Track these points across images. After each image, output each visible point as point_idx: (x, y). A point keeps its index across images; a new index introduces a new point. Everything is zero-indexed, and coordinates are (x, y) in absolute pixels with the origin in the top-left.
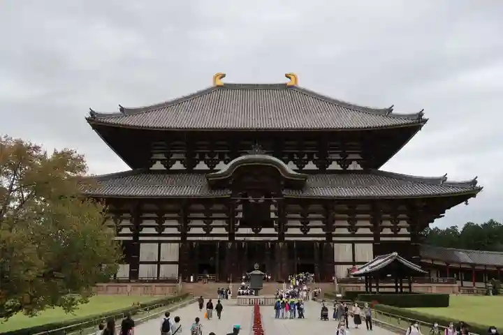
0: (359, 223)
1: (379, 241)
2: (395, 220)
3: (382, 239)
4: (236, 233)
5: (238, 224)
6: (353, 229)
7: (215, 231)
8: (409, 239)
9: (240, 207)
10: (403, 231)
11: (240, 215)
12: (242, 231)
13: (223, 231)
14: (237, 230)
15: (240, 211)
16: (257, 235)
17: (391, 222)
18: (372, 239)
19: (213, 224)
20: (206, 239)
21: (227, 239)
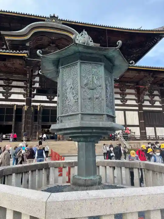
0: (128, 97)
1: (142, 110)
2: (152, 95)
3: (144, 108)
4: (33, 99)
5: (35, 92)
6: (124, 100)
7: (13, 97)
8: (161, 109)
9: (37, 79)
10: (157, 104)
11: (37, 85)
12: (37, 98)
13: (21, 97)
14: (33, 97)
15: (37, 82)
16: (50, 102)
17: (149, 96)
18: (137, 108)
19: (12, 91)
20: (4, 103)
21: (25, 103)
